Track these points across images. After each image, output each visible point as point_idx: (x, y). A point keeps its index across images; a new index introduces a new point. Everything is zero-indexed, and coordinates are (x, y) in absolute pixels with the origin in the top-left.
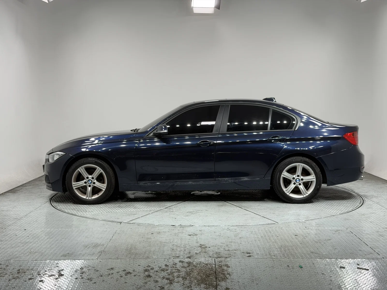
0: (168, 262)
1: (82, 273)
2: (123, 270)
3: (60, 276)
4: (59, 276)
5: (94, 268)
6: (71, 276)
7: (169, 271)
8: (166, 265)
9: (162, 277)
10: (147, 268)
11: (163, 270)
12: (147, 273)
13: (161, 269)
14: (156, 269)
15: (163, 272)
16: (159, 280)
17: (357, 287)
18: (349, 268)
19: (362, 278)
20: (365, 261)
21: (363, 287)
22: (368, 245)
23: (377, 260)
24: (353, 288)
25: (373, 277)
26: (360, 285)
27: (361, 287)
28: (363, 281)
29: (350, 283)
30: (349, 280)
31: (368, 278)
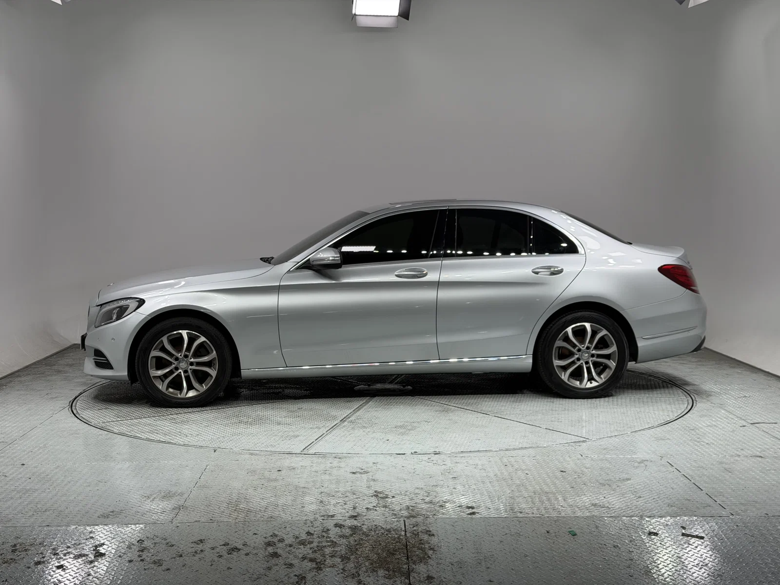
0: (312, 526)
1: (142, 551)
2: (223, 543)
3: (98, 556)
4: (95, 557)
5: (165, 539)
6: (120, 556)
7: (315, 544)
8: (309, 533)
9: (301, 556)
10: (270, 539)
11: (303, 543)
12: (270, 549)
13: (298, 540)
14: (289, 540)
15: (302, 546)
16: (295, 562)
17: (682, 572)
18: (667, 535)
19: (691, 555)
20: (696, 520)
21: (693, 571)
22: (702, 490)
23: (719, 518)
24: (673, 574)
25: (712, 552)
26: (687, 567)
27: (690, 572)
28: (692, 560)
29: (668, 565)
30: (665, 557)
31: (703, 553)
